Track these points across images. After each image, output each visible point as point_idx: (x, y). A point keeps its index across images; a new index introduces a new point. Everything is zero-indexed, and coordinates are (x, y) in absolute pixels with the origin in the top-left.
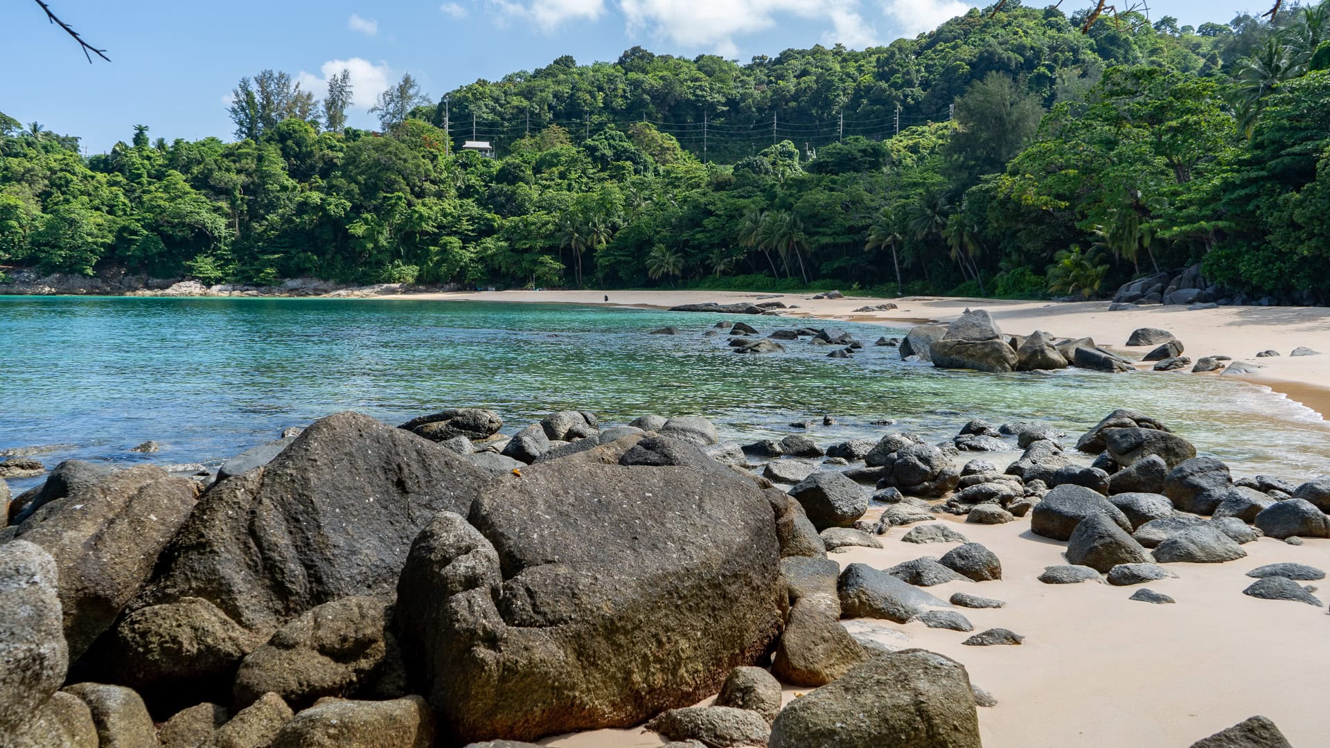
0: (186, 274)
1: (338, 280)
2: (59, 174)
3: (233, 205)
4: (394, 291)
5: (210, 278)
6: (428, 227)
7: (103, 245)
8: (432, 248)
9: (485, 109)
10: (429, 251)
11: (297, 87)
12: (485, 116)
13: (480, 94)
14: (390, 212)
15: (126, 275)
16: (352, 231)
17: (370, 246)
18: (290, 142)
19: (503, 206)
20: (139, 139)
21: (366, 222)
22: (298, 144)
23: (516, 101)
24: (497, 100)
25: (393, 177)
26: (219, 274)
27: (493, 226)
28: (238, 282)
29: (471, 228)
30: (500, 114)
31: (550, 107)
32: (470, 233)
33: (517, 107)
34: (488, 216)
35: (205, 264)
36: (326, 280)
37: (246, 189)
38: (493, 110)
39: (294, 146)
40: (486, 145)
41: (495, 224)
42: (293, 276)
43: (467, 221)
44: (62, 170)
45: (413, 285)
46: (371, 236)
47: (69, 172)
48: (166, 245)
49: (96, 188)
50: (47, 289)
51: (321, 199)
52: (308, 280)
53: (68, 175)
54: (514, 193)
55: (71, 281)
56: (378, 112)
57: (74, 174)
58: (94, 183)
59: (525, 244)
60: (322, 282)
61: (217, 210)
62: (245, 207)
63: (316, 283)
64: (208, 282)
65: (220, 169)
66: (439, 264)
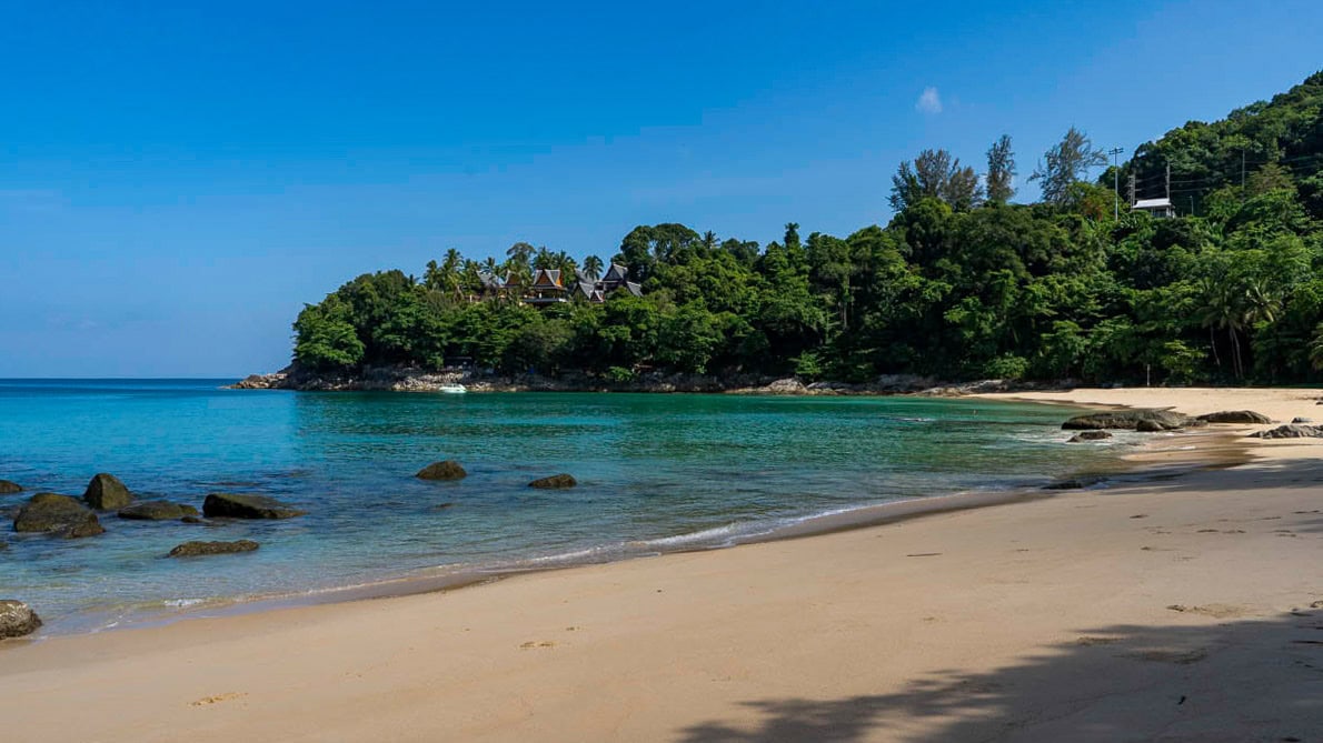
0: (786, 371)
1: (937, 376)
2: (705, 278)
3: (840, 297)
4: (993, 389)
5: (809, 375)
6: (1045, 309)
7: (713, 344)
8: (1044, 335)
9: (1187, 158)
10: (1040, 338)
11: (956, 163)
12: (1186, 166)
13: (1184, 140)
14: (1000, 295)
15: (741, 372)
16: (948, 317)
17: (969, 334)
18: (916, 225)
19: (1148, 277)
20: (791, 236)
21: (967, 307)
22: (925, 226)
23: (1230, 142)
24: (1208, 144)
25: (1003, 252)
26: (818, 371)
27: (1127, 304)
28: (837, 379)
29: (1100, 307)
30: (1206, 162)
31: (1282, 143)
32: (1096, 314)
33: (1233, 149)
34: (1124, 291)
35: (808, 362)
36: (925, 376)
37: (854, 280)
38: (1200, 158)
39: (920, 228)
40: (1165, 202)
41: (1132, 303)
42: (889, 373)
43: (1097, 298)
44: (708, 273)
45: (1020, 381)
46: (970, 323)
47: (713, 275)
48: (771, 342)
49: (732, 288)
50: (668, 386)
51: (921, 283)
52: (905, 376)
53: (712, 278)
54: (1164, 260)
55: (691, 379)
56: (1041, 179)
57: (717, 277)
58: (731, 284)
59: (1151, 325)
60: (921, 378)
61: (822, 303)
62: (853, 299)
63: (913, 380)
64: (806, 380)
65: (833, 260)
66: (1049, 356)
